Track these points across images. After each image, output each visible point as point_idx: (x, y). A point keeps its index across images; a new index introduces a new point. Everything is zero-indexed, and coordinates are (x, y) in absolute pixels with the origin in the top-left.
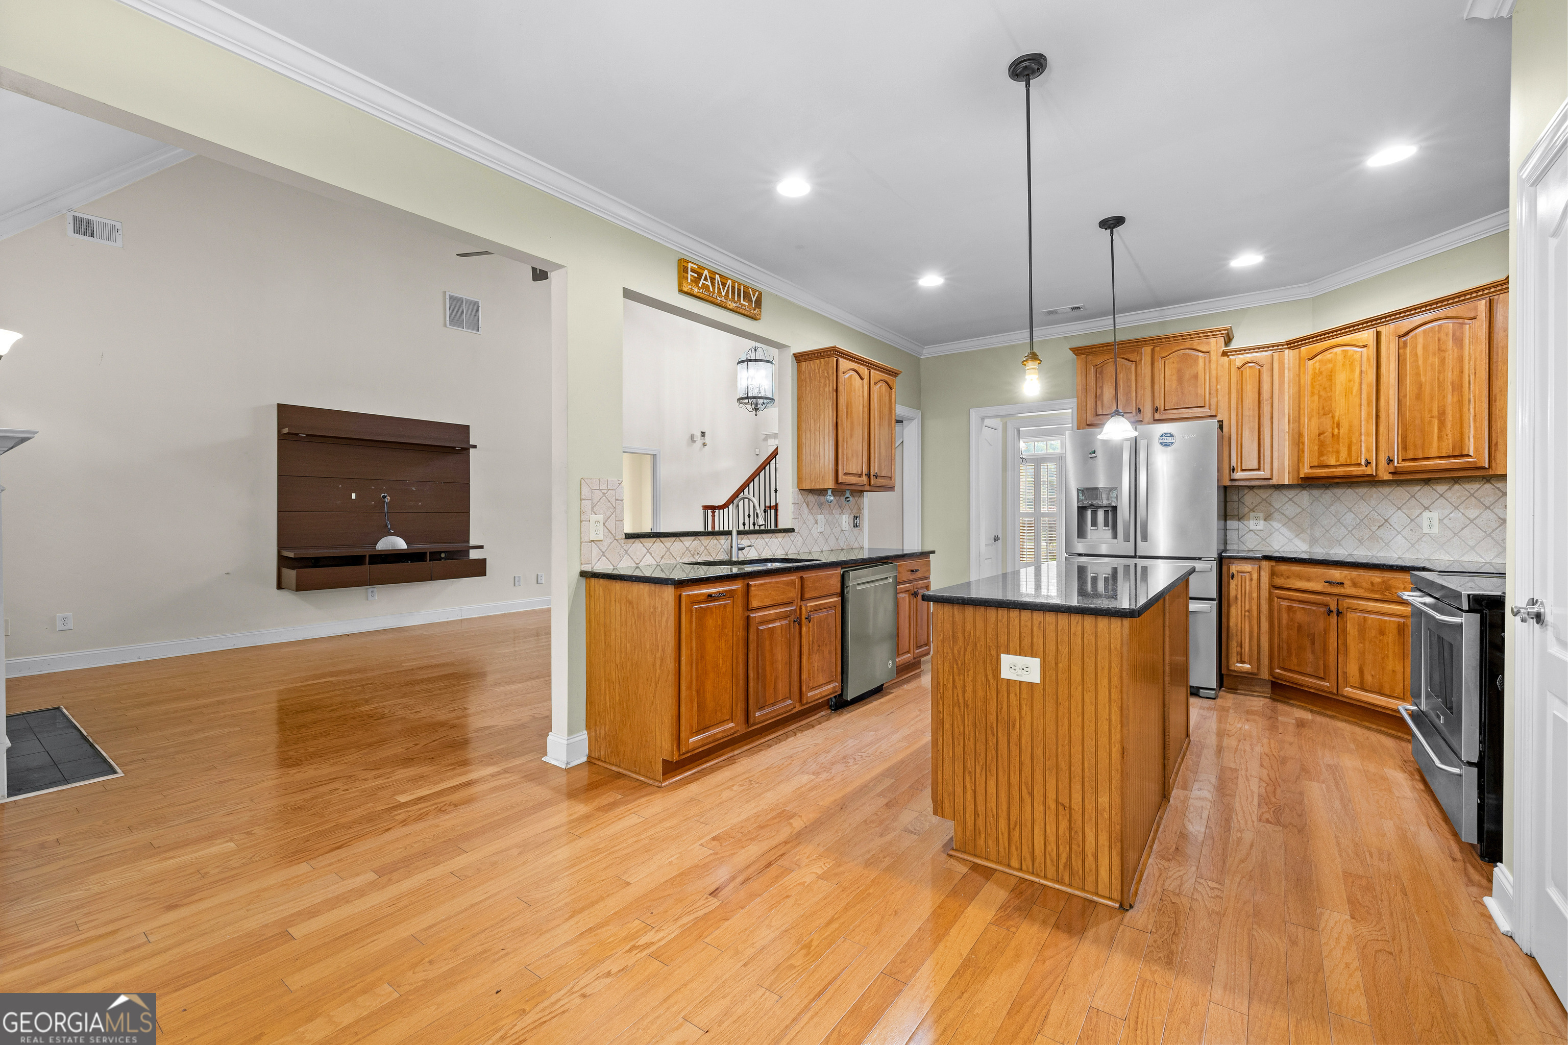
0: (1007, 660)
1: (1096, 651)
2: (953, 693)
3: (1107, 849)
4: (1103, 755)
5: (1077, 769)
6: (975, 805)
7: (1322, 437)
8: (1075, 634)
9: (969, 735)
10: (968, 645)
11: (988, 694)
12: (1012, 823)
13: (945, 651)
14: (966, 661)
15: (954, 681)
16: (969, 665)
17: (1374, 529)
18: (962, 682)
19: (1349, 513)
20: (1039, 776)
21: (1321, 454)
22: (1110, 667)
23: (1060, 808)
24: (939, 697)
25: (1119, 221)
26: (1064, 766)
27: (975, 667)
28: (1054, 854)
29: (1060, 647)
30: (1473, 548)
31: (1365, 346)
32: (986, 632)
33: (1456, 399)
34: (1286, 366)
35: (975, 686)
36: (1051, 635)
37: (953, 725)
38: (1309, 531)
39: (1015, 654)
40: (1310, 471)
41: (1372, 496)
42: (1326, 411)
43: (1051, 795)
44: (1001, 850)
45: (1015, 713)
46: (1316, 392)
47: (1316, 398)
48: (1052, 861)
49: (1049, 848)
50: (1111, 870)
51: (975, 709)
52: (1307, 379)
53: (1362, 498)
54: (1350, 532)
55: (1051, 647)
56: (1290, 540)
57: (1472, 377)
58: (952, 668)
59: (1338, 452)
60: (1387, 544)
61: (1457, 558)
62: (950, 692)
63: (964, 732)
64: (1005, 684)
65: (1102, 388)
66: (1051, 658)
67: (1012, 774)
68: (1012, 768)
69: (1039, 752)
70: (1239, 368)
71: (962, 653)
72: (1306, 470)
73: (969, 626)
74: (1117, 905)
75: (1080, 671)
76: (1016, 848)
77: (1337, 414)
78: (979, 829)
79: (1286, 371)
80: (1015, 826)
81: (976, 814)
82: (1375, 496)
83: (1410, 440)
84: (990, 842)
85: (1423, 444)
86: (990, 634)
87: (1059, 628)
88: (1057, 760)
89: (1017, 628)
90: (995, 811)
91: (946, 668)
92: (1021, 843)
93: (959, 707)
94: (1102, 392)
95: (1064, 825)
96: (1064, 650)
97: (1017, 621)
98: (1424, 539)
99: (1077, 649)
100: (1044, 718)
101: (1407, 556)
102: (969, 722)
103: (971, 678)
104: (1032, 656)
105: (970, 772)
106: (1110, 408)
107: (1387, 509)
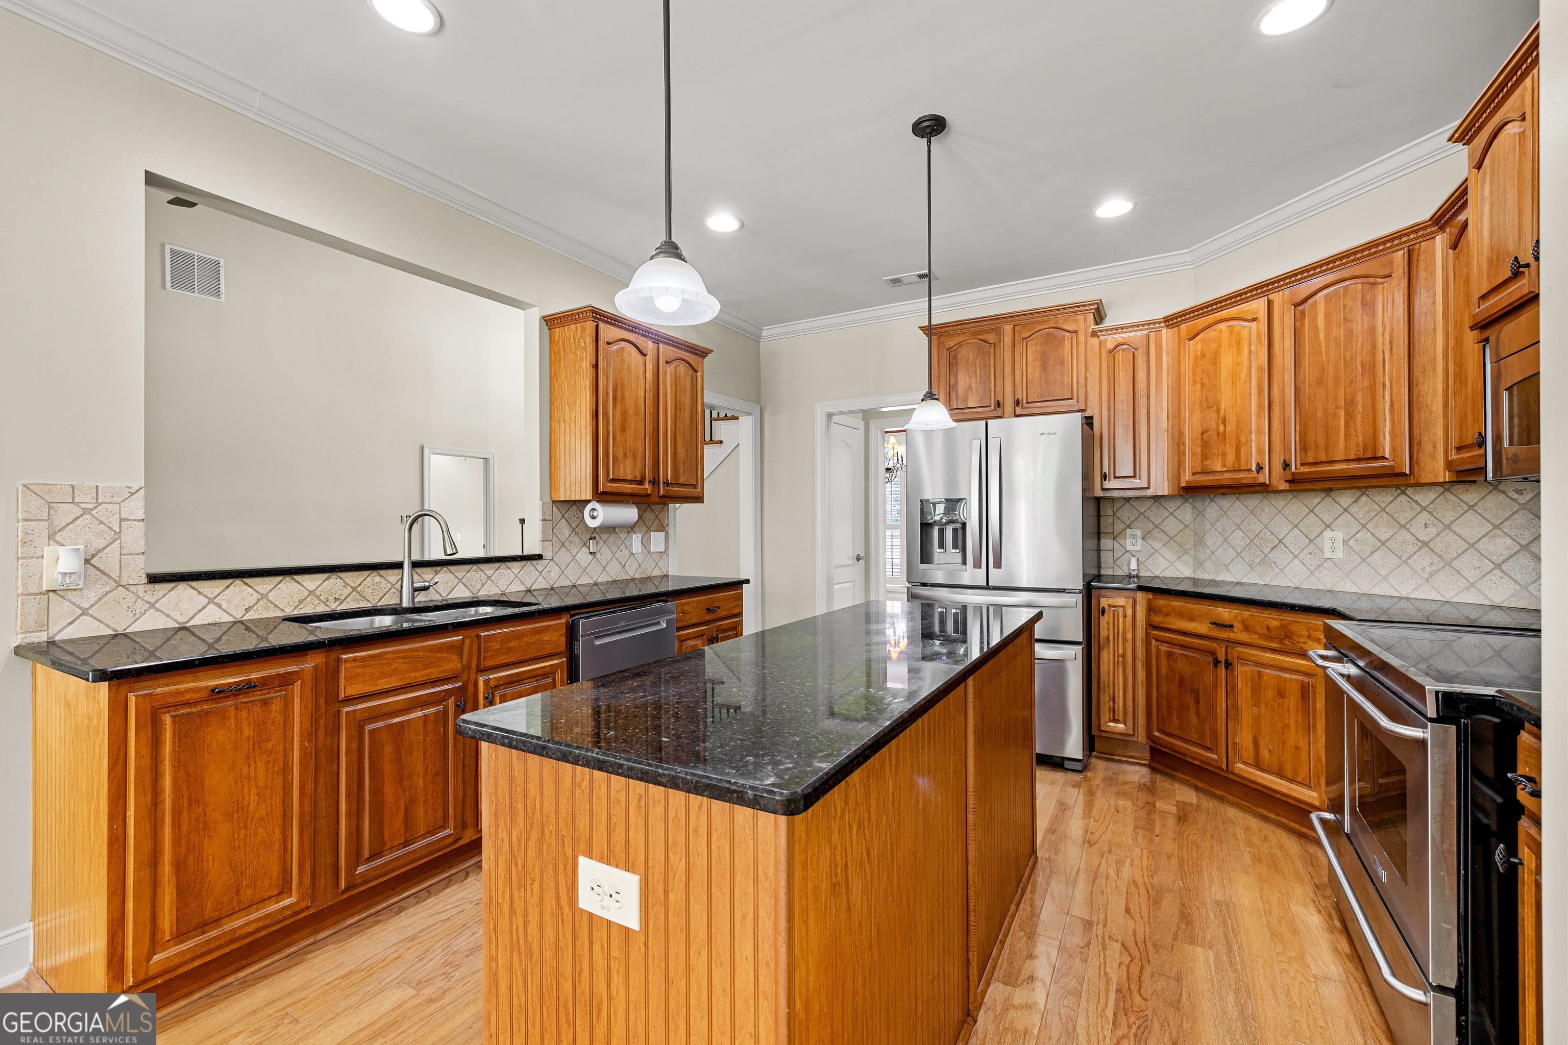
0: (587, 869)
1: (733, 875)
2: (511, 923)
7: (1205, 435)
8: (695, 830)
10: (532, 828)
11: (561, 936)
13: (500, 836)
14: (529, 861)
15: (512, 899)
16: (534, 870)
17: (1266, 551)
18: (523, 904)
19: (1238, 531)
21: (1205, 456)
22: (756, 917)
25: (937, 125)
27: (542, 877)
29: (671, 855)
30: (1385, 578)
31: (1254, 320)
32: (557, 805)
33: (1366, 384)
34: (1164, 349)
35: (541, 915)
36: (657, 828)
37: (511, 989)
38: (1192, 552)
39: (601, 860)
40: (1193, 478)
41: (1263, 510)
42: (1210, 404)
45: (601, 985)
46: (1199, 379)
47: (1198, 386)
51: (542, 964)
52: (1187, 365)
53: (1252, 512)
54: (1239, 554)
55: (657, 853)
56: (1172, 564)
57: (1387, 354)
58: (510, 871)
59: (1224, 455)
60: (1282, 571)
61: (1365, 590)
63: (527, 1007)
64: (585, 917)
65: (956, 375)
66: (656, 877)
70: (1110, 352)
71: (523, 844)
72: (1187, 477)
73: (533, 789)
75: (705, 915)
77: (1223, 407)
79: (1164, 355)
82: (1267, 510)
83: (1311, 437)
85: (1327, 443)
86: (563, 811)
87: (671, 816)
89: (604, 803)
91: (502, 871)
93: (520, 954)
94: (956, 381)
96: (679, 866)
97: (604, 788)
98: (1325, 565)
99: (700, 866)
100: (647, 1007)
101: (1305, 586)
102: (533, 989)
103: (536, 898)
104: (627, 870)
106: (965, 400)
107: (1281, 527)
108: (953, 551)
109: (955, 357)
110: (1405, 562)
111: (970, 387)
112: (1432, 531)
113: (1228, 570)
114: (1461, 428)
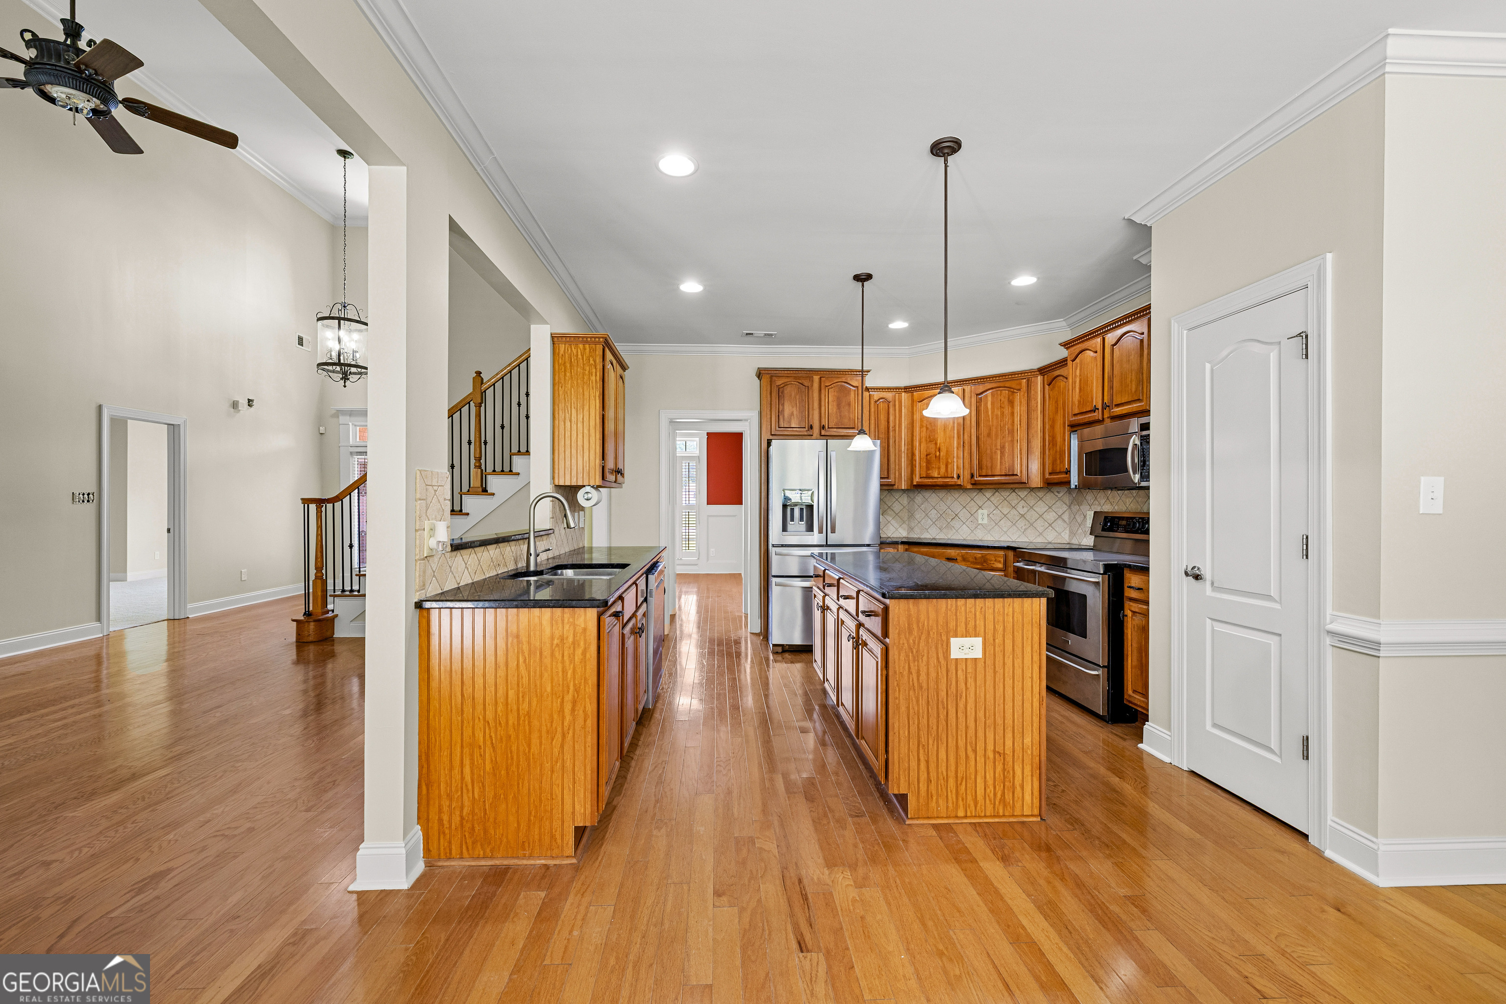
0: (955, 642)
1: (1023, 625)
2: (909, 678)
3: (1030, 778)
4: (1027, 705)
5: (1009, 722)
6: (928, 773)
7: (928, 457)
8: (1007, 615)
9: (923, 713)
10: (922, 634)
11: (940, 674)
12: (959, 779)
13: (901, 642)
14: (921, 648)
15: (909, 668)
16: (923, 651)
17: (949, 520)
18: (916, 668)
19: (933, 510)
20: (981, 734)
21: (928, 468)
22: (1032, 637)
23: (997, 756)
24: (896, 684)
25: (869, 277)
26: (999, 721)
27: (928, 653)
28: (992, 795)
29: (996, 626)
30: (1006, 532)
32: (938, 621)
33: (1010, 439)
34: (903, 404)
35: (928, 669)
36: (990, 617)
37: (908, 708)
38: (907, 522)
39: (962, 637)
40: (920, 480)
41: (948, 499)
42: (931, 439)
43: (990, 747)
44: (950, 805)
45: (962, 686)
46: (925, 425)
47: (924, 429)
48: (990, 801)
49: (988, 791)
50: (1032, 793)
51: (928, 690)
52: (917, 415)
53: (942, 500)
54: (934, 523)
55: (990, 626)
56: (897, 529)
57: (1019, 426)
58: (908, 656)
59: (939, 468)
60: (957, 531)
61: (997, 539)
62: (906, 678)
63: (918, 711)
64: (953, 662)
65: (783, 405)
66: (990, 636)
67: (959, 737)
68: (959, 733)
69: (981, 714)
70: (876, 402)
71: (917, 642)
72: (917, 480)
73: (923, 617)
74: (1039, 819)
75: (1011, 643)
76: (963, 800)
77: (939, 442)
78: (931, 793)
79: (903, 408)
80: (962, 781)
81: (929, 781)
82: (950, 498)
83: (984, 462)
84: (941, 801)
85: (992, 467)
86: (941, 623)
87: (996, 611)
88: (995, 718)
89: (964, 614)
90: (945, 773)
91: (902, 658)
92: (966, 794)
93: (914, 690)
94: (783, 408)
95: (999, 768)
96: (1000, 629)
97: (963, 608)
98: (979, 527)
99: (1009, 626)
100: (985, 686)
101: (969, 538)
102: (922, 702)
103: (925, 663)
104: (975, 636)
105: (924, 745)
106: (790, 422)
107: (956, 507)
108: (800, 523)
109: (783, 392)
110: (1014, 524)
111: (792, 414)
112: (1026, 509)
113: (928, 532)
114: (1053, 464)
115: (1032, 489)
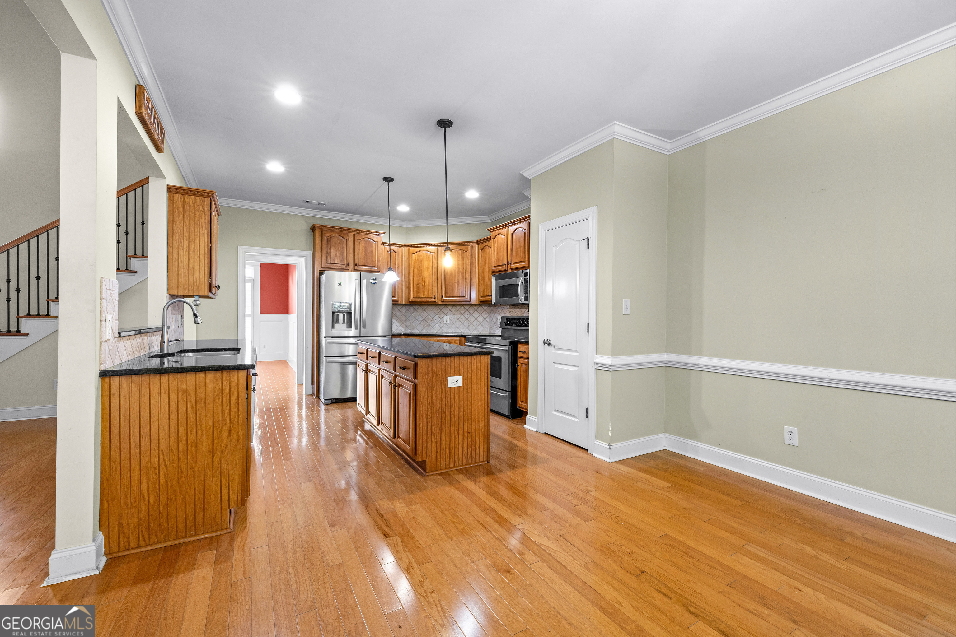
0: (450, 379)
1: (480, 369)
2: (427, 400)
3: (483, 443)
4: (482, 408)
5: (474, 417)
6: (436, 448)
7: (418, 285)
8: (474, 364)
9: (434, 417)
11: (442, 396)
12: (451, 448)
13: (424, 381)
14: (433, 383)
15: (428, 394)
16: (434, 385)
17: (428, 322)
18: (431, 394)
20: (461, 424)
21: (418, 292)
22: (484, 374)
23: (469, 434)
24: (421, 403)
25: (392, 180)
26: (470, 417)
27: (437, 385)
28: (466, 454)
29: (468, 370)
30: (458, 328)
31: (434, 253)
32: (441, 369)
33: (462, 277)
34: (404, 254)
35: (437, 394)
36: (466, 365)
37: (427, 415)
38: (405, 323)
39: (453, 376)
40: (413, 299)
41: (428, 310)
42: (420, 275)
43: (465, 430)
44: (447, 462)
45: (453, 401)
46: (416, 267)
47: (416, 269)
48: (465, 457)
49: (464, 452)
50: (484, 450)
51: (436, 404)
52: (412, 261)
53: (424, 310)
54: (420, 323)
55: (466, 371)
56: (399, 327)
58: (427, 388)
59: (424, 292)
60: (433, 327)
61: (454, 332)
62: (426, 399)
63: (432, 416)
64: (449, 389)
65: (330, 249)
66: (466, 375)
67: (451, 427)
68: (451, 425)
69: (461, 414)
70: (388, 252)
71: (431, 380)
72: (411, 299)
73: (434, 367)
74: (487, 462)
75: (475, 378)
76: (453, 459)
77: (424, 277)
78: (438, 458)
79: (404, 256)
80: (452, 449)
81: (437, 451)
82: (429, 309)
83: (448, 289)
84: (442, 461)
85: (452, 292)
86: (443, 369)
87: (469, 362)
88: (468, 415)
89: (454, 365)
90: (444, 446)
91: (424, 389)
92: (454, 455)
93: (430, 405)
94: (330, 251)
95: (469, 440)
96: (470, 370)
97: (453, 361)
98: (445, 325)
99: (474, 369)
100: (463, 400)
101: (439, 332)
102: (434, 411)
103: (435, 391)
104: (459, 376)
105: (434, 433)
106: (334, 260)
107: (433, 315)
108: (343, 323)
109: (330, 241)
110: (463, 324)
111: (336, 255)
112: (469, 316)
113: (416, 328)
114: (483, 292)
115: (472, 305)
